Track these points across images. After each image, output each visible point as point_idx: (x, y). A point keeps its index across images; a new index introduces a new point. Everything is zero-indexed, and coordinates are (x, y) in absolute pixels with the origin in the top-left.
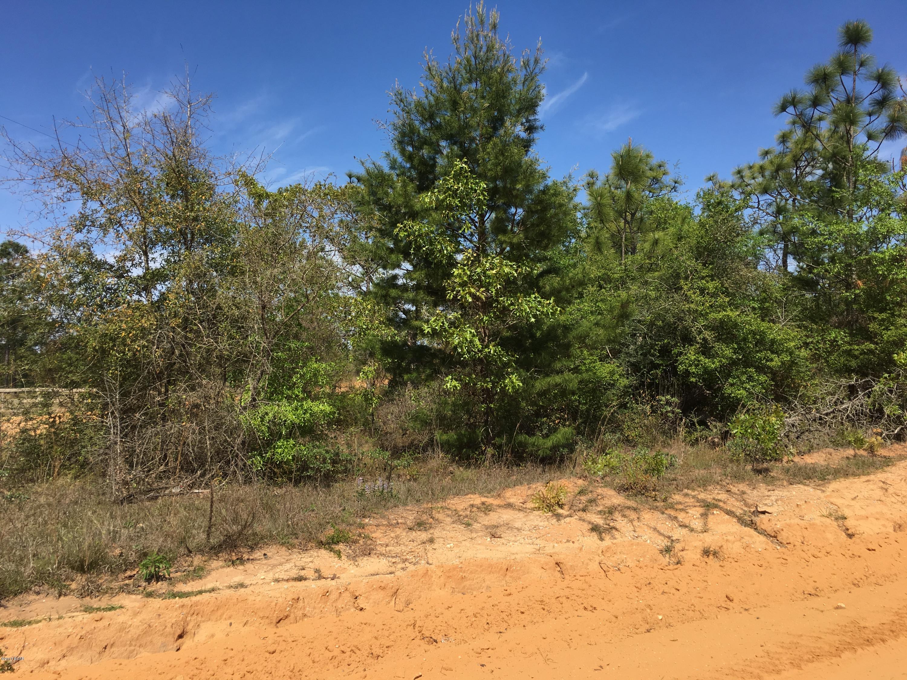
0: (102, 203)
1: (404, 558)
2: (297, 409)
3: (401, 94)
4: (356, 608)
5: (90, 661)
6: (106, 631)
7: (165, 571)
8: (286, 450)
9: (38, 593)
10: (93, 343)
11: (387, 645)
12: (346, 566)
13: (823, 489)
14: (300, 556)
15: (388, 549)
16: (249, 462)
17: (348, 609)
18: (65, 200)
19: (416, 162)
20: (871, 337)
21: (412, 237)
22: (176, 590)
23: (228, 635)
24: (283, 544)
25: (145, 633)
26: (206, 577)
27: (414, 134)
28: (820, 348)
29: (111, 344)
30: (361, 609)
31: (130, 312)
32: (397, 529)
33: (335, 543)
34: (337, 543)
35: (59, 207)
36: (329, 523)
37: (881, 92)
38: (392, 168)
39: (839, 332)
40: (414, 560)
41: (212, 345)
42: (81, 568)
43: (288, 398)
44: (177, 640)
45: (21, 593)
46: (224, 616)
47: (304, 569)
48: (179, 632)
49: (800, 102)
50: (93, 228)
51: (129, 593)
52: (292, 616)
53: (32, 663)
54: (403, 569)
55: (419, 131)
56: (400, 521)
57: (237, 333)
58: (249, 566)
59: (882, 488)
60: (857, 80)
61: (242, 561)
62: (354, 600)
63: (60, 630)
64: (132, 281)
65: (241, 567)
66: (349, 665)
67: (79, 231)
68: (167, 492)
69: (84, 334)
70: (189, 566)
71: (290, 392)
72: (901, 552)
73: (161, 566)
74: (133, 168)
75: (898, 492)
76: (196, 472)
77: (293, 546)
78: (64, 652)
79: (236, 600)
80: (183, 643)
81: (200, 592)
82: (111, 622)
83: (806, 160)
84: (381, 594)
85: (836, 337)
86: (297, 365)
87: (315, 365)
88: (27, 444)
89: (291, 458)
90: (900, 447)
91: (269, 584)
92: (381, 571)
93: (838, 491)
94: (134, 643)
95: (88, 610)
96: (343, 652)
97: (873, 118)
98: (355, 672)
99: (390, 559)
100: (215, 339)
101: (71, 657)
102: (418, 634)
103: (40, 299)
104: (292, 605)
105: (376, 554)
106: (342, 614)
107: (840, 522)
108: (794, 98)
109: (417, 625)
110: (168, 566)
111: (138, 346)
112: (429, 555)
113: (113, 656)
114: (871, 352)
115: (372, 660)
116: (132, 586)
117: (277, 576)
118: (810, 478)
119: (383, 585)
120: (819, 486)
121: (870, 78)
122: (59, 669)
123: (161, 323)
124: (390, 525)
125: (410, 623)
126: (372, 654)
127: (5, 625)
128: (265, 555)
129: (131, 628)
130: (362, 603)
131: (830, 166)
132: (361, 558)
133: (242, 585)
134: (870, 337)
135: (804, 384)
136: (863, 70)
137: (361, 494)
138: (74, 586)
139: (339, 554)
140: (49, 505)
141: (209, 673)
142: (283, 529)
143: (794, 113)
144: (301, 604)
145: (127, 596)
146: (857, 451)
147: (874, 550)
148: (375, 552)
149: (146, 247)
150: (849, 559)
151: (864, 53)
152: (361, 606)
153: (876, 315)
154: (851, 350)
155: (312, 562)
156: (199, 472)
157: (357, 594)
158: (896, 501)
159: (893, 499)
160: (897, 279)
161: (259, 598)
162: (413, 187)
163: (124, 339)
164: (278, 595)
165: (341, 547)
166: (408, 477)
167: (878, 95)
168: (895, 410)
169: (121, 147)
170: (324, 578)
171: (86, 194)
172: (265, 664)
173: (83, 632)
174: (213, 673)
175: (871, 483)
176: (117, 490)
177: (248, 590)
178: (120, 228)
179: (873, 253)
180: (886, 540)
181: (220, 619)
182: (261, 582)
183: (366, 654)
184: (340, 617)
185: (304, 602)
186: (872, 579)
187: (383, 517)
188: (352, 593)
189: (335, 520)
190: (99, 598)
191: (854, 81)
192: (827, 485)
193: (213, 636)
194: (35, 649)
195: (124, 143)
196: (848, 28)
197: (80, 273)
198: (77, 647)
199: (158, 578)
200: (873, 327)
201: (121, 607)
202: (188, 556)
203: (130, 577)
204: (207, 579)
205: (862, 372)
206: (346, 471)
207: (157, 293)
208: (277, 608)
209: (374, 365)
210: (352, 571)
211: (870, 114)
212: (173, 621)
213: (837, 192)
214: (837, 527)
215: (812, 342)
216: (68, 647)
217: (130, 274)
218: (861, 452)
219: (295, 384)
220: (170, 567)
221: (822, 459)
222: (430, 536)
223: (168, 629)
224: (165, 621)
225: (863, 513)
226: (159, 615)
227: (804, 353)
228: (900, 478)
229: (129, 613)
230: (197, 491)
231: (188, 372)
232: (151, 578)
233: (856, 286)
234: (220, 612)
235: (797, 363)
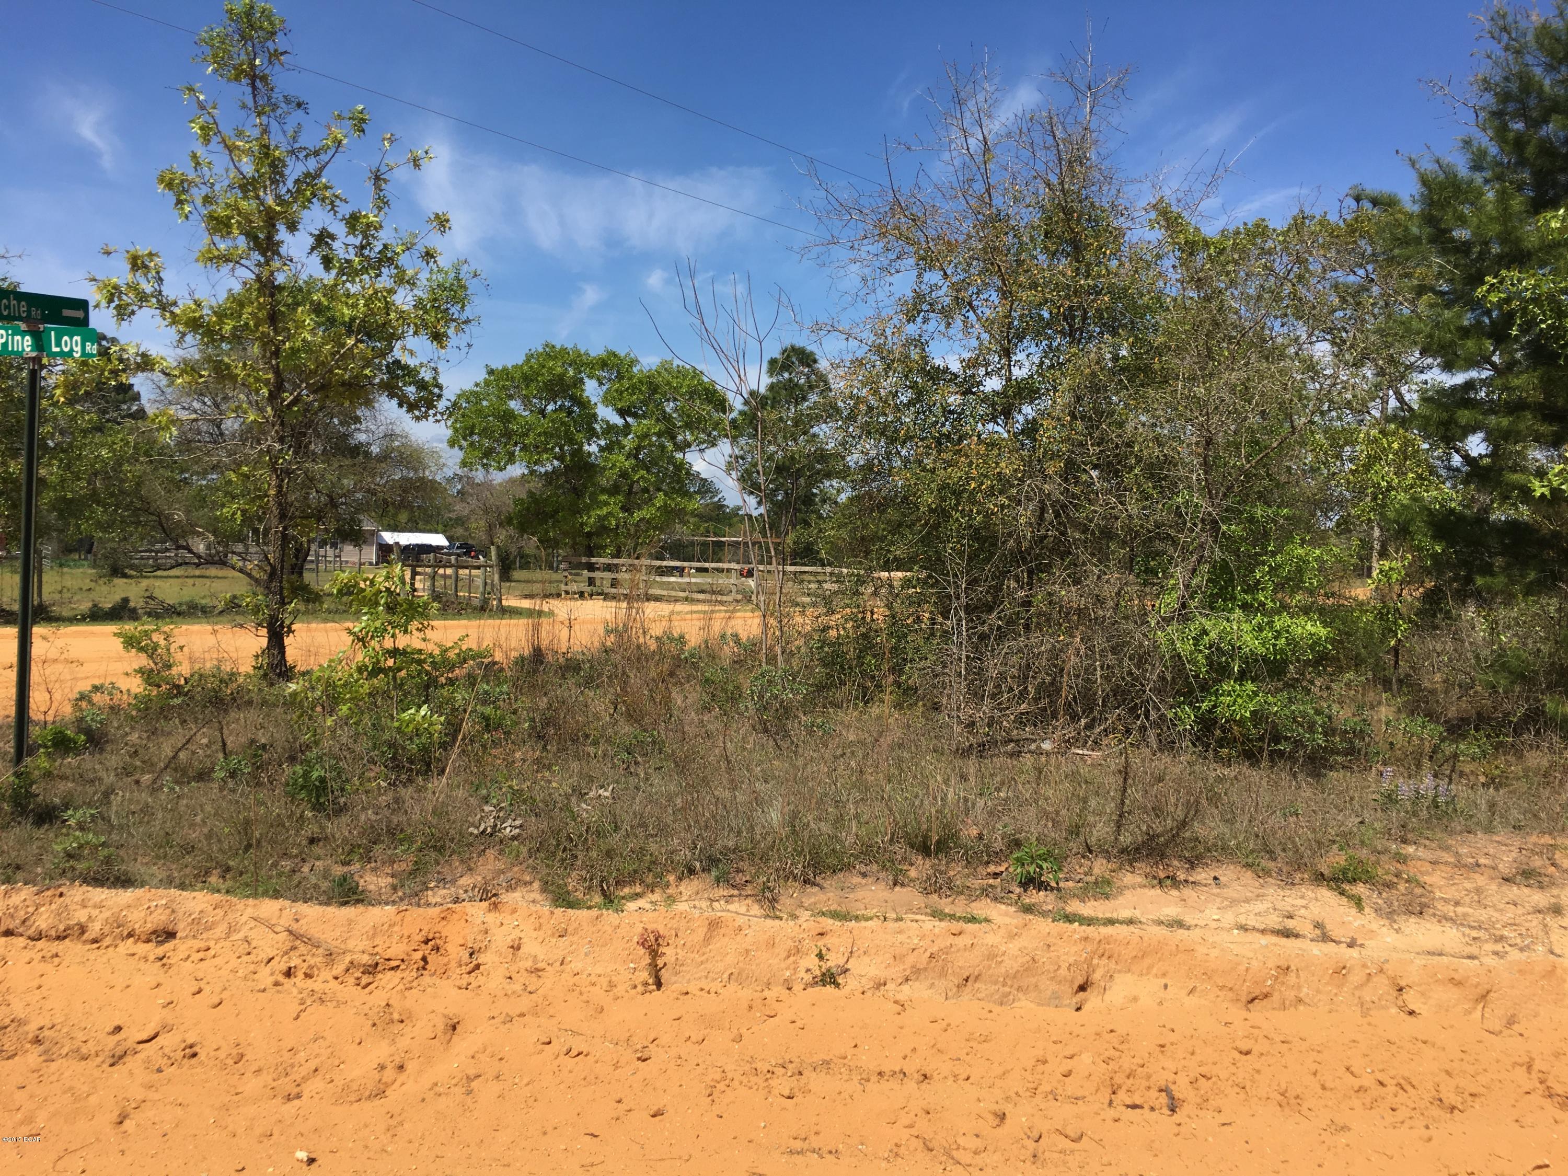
0: (945, 274)
1: (1498, 933)
2: (1261, 629)
3: (1504, 17)
4: (1400, 1008)
5: (944, 995)
6: (967, 954)
7: (1051, 876)
8: (1240, 701)
9: (864, 875)
10: (929, 499)
11: (1474, 1091)
12: (1374, 926)
14: (1282, 893)
15: (1460, 910)
16: (1170, 715)
17: (1386, 1008)
18: (893, 271)
19: (1530, 151)
21: (1515, 304)
22: (1069, 909)
23: (1161, 1003)
24: (1248, 866)
25: (1026, 970)
26: (1115, 897)
27: (1528, 94)
29: (953, 502)
30: (1411, 1013)
31: (982, 449)
32: (1477, 876)
33: (1349, 882)
34: (1354, 880)
35: (883, 282)
36: (1334, 842)
38: (1477, 167)
40: (1519, 941)
41: (1113, 508)
42: (925, 849)
43: (1245, 607)
44: (1077, 992)
45: (841, 870)
46: (1155, 971)
47: (1292, 917)
48: (1080, 981)
50: (932, 315)
51: (996, 899)
52: (1276, 996)
53: (864, 980)
54: (1496, 953)
55: (1541, 86)
56: (1482, 861)
57: (1154, 488)
58: (1187, 892)
61: (1175, 883)
62: (1396, 993)
63: (901, 938)
64: (985, 399)
65: (1174, 892)
66: (1393, 1110)
67: (911, 319)
68: (1033, 747)
69: (915, 484)
70: (1086, 874)
71: (1248, 598)
73: (1045, 865)
74: (994, 211)
76: (1079, 720)
77: (1267, 873)
78: (907, 973)
79: (1174, 948)
80: (1086, 1000)
81: (1111, 922)
82: (975, 941)
84: (1453, 994)
86: (1264, 548)
87: (1300, 551)
88: (826, 649)
89: (1248, 715)
91: (1229, 930)
92: (1447, 949)
94: (1009, 983)
95: (937, 914)
96: (1381, 1083)
98: (1406, 1125)
99: (1467, 931)
100: (1118, 497)
101: (917, 983)
102: (1538, 1085)
103: (851, 429)
104: (1277, 978)
105: (1434, 915)
106: (1371, 1013)
109: (1536, 1067)
110: (1055, 868)
111: (995, 505)
112: (1554, 937)
113: (979, 995)
115: (1442, 1113)
116: (999, 889)
117: (1242, 920)
119: (1456, 977)
122: (900, 997)
123: (1033, 468)
124: (1459, 865)
125: (1520, 1060)
126: (1441, 1100)
127: (823, 914)
128: (1215, 878)
129: (1005, 958)
130: (1412, 999)
132: (1404, 917)
133: (1180, 924)
137: (1390, 799)
138: (913, 873)
139: (1358, 902)
140: (863, 743)
141: (1135, 1061)
142: (1247, 839)
144: (1292, 978)
145: (993, 904)
148: (1431, 911)
149: (1009, 342)
152: (1412, 1007)
155: (1306, 907)
156: (1083, 722)
157: (1403, 983)
161: (1214, 953)
162: (1521, 202)
163: (973, 493)
164: (1251, 955)
165: (1360, 889)
166: (1482, 779)
169: (978, 177)
170: (1334, 941)
171: (924, 259)
172: (1233, 1069)
173: (935, 949)
174: (1141, 1062)
176: (961, 735)
177: (1195, 934)
178: (971, 314)
181: (1148, 974)
182: (1214, 925)
183: (1427, 1097)
184: (1369, 1019)
185: (1298, 977)
187: (1447, 848)
188: (1393, 980)
189: (1345, 839)
190: (951, 899)
193: (1135, 999)
194: (866, 959)
195: (983, 171)
197: (911, 387)
198: (925, 969)
199: (1042, 886)
201: (987, 920)
202: (1083, 857)
203: (996, 875)
204: (1117, 902)
206: (1351, 751)
207: (1021, 418)
208: (1249, 977)
209: (1403, 558)
210: (1388, 940)
212: (1071, 960)
216: (913, 967)
217: (981, 388)
219: (1258, 582)
220: (1060, 869)
222: (1553, 900)
223: (1063, 972)
224: (1059, 957)
226: (1049, 946)
229: (1002, 931)
230: (1080, 752)
231: (1070, 553)
232: (1030, 882)
234: (1147, 961)
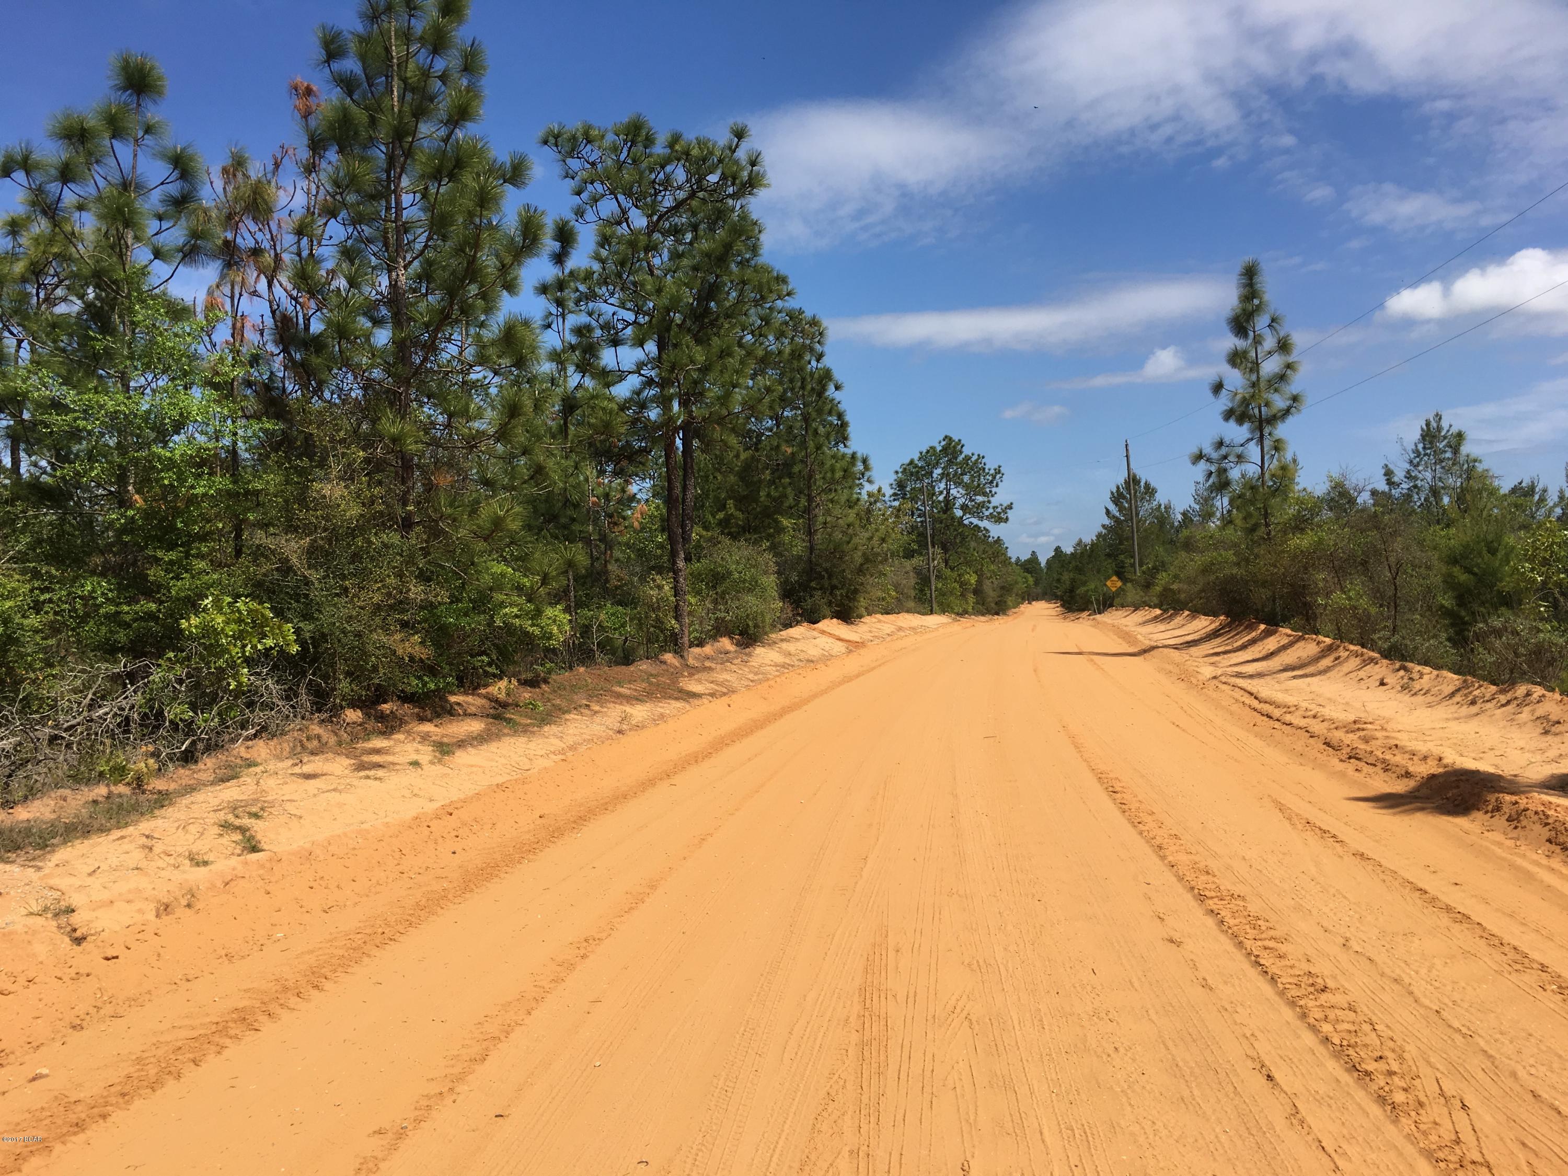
13: (40, 864)
20: (153, 591)
28: (64, 610)
37: (178, 184)
39: (99, 583)
49: (37, 166)
59: (144, 847)
60: (139, 153)
72: (162, 951)
75: (170, 848)
83: (56, 274)
85: (94, 591)
90: (187, 772)
93: (65, 863)
97: (165, 225)
107: (63, 920)
108: (26, 158)
114: (151, 616)
118: (19, 848)
120: (34, 859)
121: (163, 156)
131: (91, 293)
134: (150, 591)
135: (32, 675)
136: (149, 140)
143: (26, 184)
146: (113, 788)
147: (117, 957)
150: (70, 982)
151: (154, 113)
153: (159, 554)
154: (118, 613)
158: (164, 865)
159: (161, 863)
160: (196, 496)
167: (174, 189)
168: (182, 713)
175: (126, 840)
179: (158, 449)
180: (140, 936)
186: (108, 1010)
191: (135, 155)
192: (48, 856)
196: (126, 61)
200: (154, 573)
205: (136, 650)
211: (160, 218)
213: (98, 340)
214: (55, 930)
215: (50, 601)
218: (122, 789)
221: (49, 809)
225: (106, 895)
227: (33, 620)
228: (176, 825)
233: (131, 506)
235: (17, 638)
